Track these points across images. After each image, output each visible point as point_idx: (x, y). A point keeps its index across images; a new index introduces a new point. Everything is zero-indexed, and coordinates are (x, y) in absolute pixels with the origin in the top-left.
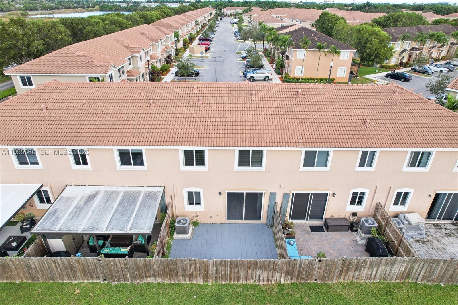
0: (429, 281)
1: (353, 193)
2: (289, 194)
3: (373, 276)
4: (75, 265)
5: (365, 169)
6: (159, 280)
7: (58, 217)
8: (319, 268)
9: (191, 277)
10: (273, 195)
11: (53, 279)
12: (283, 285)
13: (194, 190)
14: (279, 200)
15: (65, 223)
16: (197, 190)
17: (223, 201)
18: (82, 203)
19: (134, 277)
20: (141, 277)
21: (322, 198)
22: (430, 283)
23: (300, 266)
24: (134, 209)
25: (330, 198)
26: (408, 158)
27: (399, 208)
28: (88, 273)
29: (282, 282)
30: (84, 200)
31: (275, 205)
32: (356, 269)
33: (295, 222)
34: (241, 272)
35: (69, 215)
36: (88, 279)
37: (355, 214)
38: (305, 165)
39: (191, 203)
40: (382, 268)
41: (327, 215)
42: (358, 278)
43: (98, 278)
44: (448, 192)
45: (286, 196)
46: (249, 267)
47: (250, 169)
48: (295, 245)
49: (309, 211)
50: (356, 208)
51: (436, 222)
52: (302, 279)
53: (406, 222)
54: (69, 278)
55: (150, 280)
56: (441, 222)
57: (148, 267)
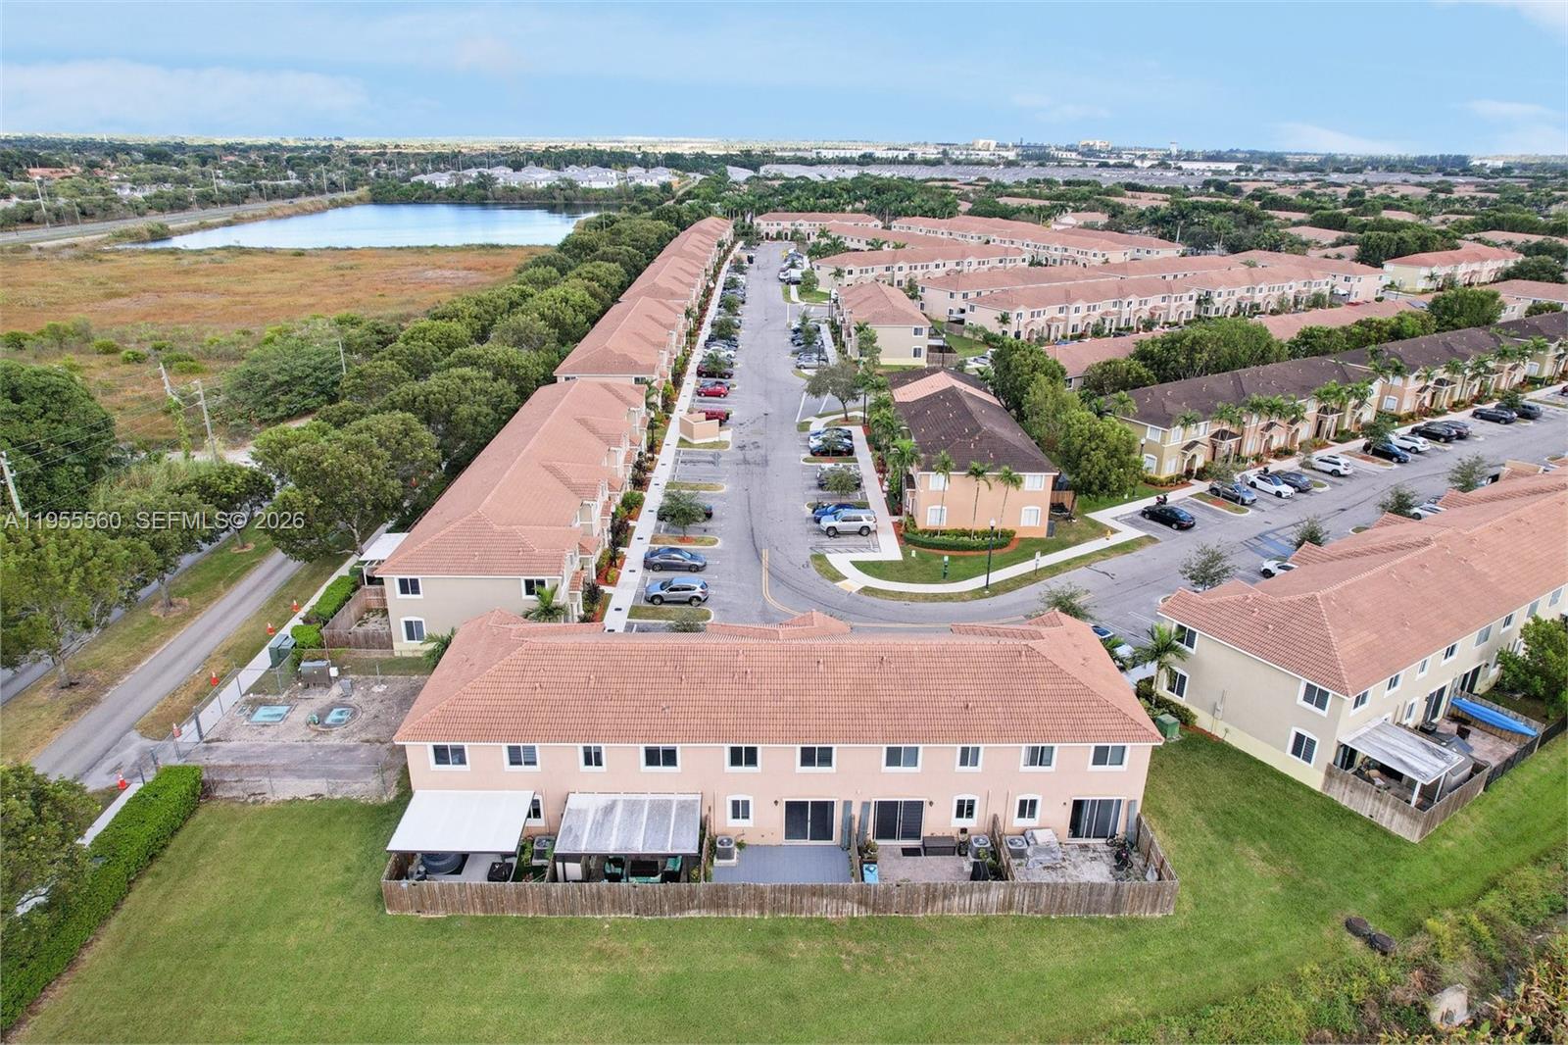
0: (1036, 912)
1: (959, 801)
2: (869, 803)
3: (967, 907)
4: (605, 893)
5: (968, 768)
6: (704, 914)
7: (576, 836)
8: (899, 896)
9: (744, 908)
10: (847, 805)
11: (572, 913)
12: (857, 919)
13: (740, 798)
14: (856, 811)
15: (589, 843)
16: (745, 798)
17: (780, 813)
18: (599, 817)
19: (675, 909)
20: (682, 909)
21: (915, 808)
22: (1039, 916)
23: (875, 892)
24: (669, 823)
25: (926, 807)
26: (1024, 755)
27: (1026, 822)
28: (619, 905)
29: (855, 915)
30: (600, 813)
31: (851, 819)
32: (945, 898)
33: (880, 842)
34: (805, 901)
35: (590, 833)
36: (615, 913)
37: (964, 831)
38: (888, 764)
39: (736, 816)
40: (976, 896)
41: (926, 832)
42: (949, 911)
43: (630, 911)
44: (1090, 798)
45: (866, 805)
46: (814, 894)
47: (816, 769)
48: (876, 872)
49: (899, 828)
50: (964, 822)
51: (1083, 841)
52: (880, 911)
53: (1031, 842)
54: (593, 911)
55: (693, 914)
56: (1091, 841)
57: (692, 895)
